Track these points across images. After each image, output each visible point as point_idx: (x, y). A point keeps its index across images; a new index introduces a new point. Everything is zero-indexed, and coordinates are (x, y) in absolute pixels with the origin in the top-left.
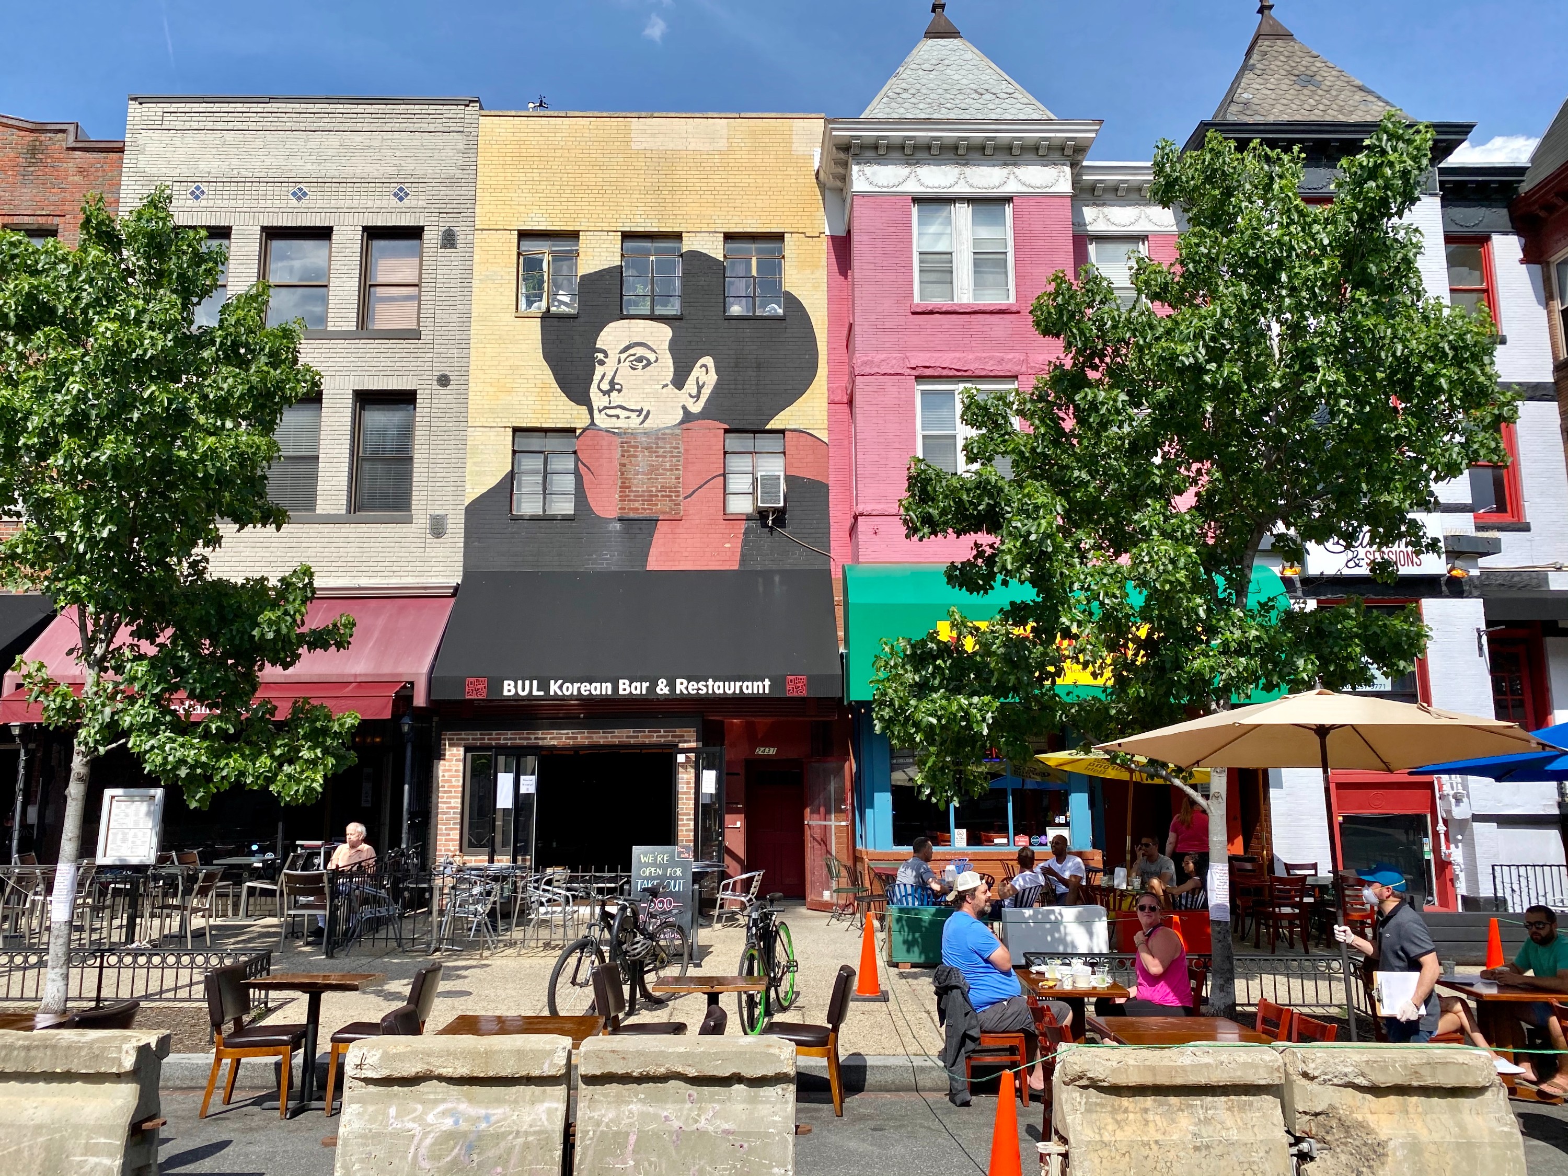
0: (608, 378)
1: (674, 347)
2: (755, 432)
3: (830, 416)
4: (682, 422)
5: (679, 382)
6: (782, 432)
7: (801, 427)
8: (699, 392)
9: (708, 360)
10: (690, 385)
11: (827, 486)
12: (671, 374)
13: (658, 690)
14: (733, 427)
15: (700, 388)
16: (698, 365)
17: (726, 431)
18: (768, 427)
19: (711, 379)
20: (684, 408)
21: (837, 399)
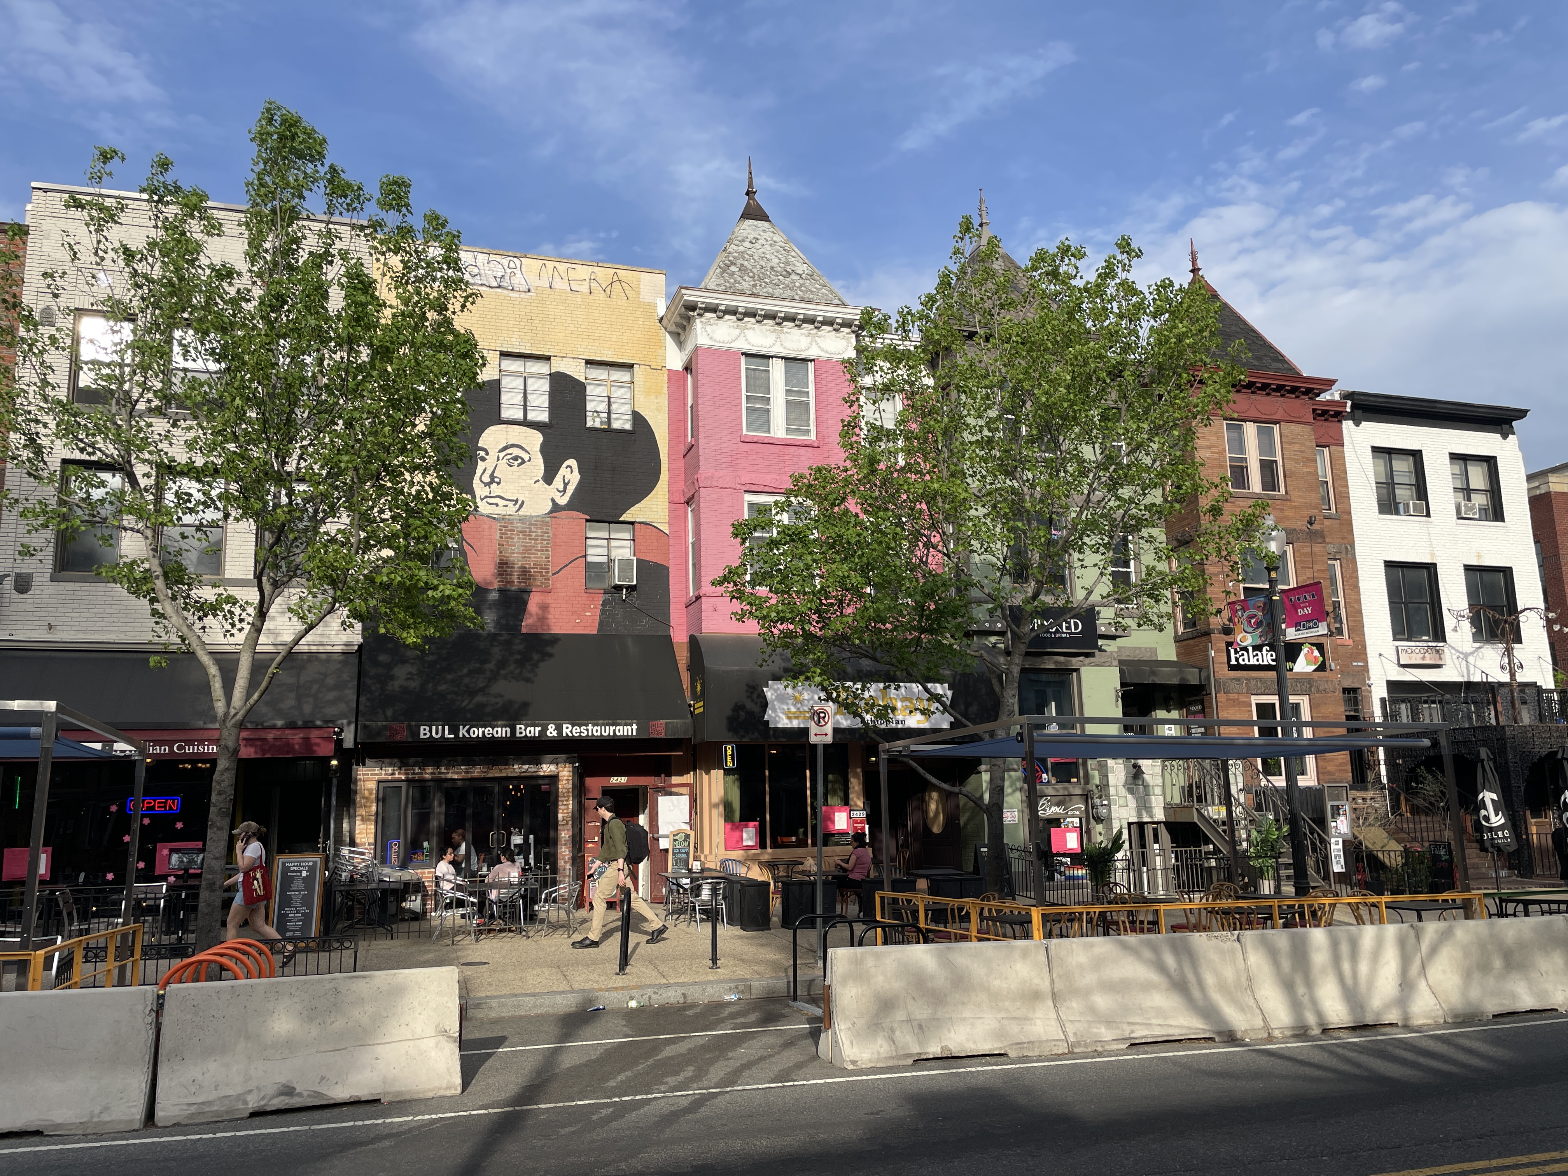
0: (488, 472)
1: (544, 449)
2: (610, 522)
3: (671, 513)
4: (551, 512)
5: (549, 478)
6: (632, 523)
7: (648, 521)
8: (565, 488)
9: (572, 462)
10: (558, 482)
11: (668, 568)
12: (542, 472)
13: (548, 733)
14: (594, 518)
15: (566, 485)
16: (564, 465)
17: (587, 521)
18: (621, 519)
19: (575, 478)
20: (553, 500)
21: (676, 499)
